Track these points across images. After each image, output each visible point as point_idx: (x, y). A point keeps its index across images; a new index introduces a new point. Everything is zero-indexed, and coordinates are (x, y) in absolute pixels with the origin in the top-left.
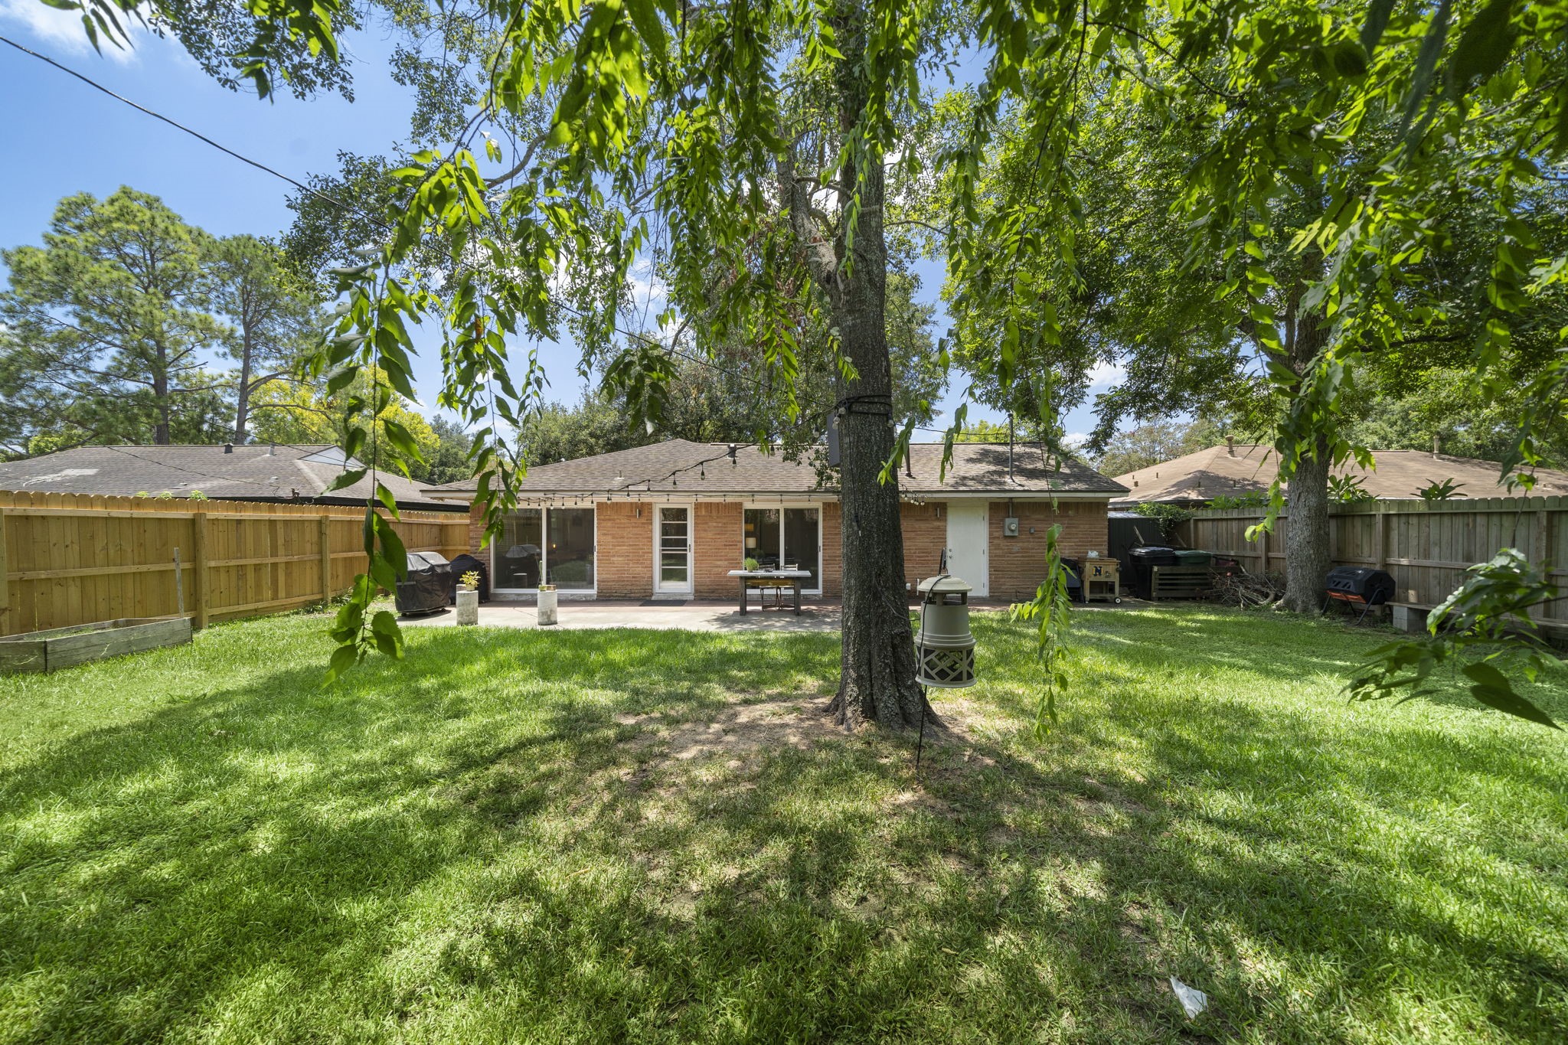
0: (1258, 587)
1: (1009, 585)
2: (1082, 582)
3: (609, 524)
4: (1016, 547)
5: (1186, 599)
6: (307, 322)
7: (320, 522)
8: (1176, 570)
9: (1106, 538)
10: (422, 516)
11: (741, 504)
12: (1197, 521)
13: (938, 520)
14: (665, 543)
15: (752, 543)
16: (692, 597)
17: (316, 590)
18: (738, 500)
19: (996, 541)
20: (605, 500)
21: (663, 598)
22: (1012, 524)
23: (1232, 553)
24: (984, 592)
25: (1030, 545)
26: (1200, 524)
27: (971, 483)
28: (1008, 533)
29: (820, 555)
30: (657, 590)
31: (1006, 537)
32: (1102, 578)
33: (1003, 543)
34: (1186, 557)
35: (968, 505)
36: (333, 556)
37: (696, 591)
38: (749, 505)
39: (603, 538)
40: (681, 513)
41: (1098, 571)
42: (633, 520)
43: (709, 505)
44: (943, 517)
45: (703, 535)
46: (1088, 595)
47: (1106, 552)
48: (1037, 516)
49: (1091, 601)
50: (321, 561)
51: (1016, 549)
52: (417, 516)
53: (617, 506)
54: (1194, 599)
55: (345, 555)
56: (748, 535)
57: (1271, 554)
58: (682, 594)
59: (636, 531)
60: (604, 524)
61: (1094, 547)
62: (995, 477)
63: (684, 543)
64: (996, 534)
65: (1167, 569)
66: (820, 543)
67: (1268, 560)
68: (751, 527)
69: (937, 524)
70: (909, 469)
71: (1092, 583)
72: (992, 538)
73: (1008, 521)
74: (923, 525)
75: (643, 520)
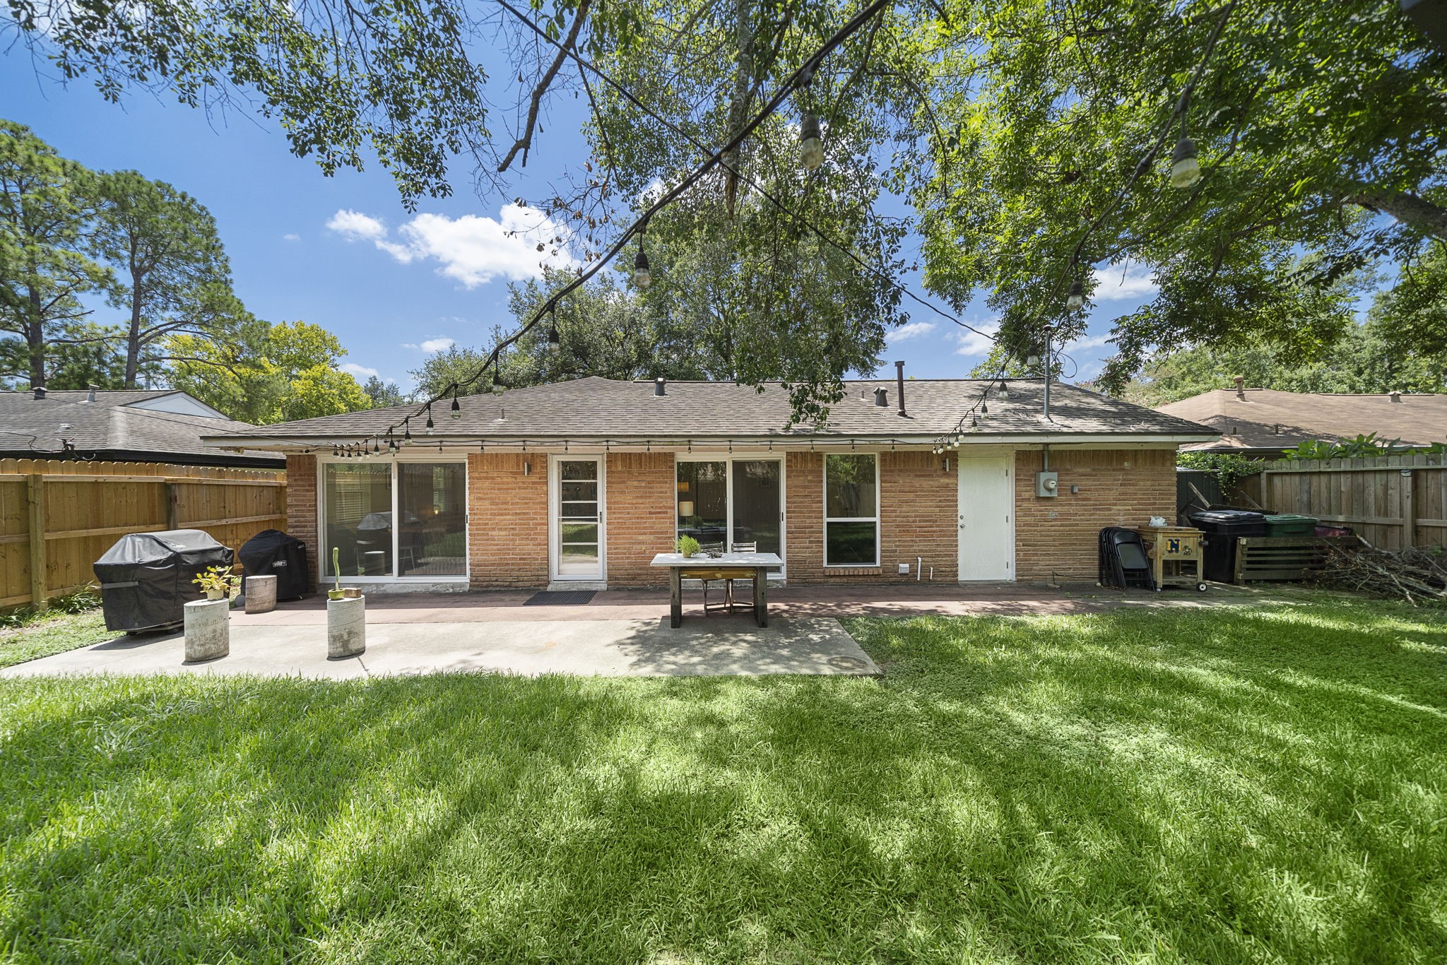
0: (1410, 568)
1: (1043, 565)
2: (1150, 562)
3: (487, 484)
4: (1053, 512)
5: (1284, 582)
6: (209, 270)
7: (24, 485)
8: (1271, 542)
9: (1174, 499)
10: (244, 475)
11: (672, 455)
12: (1271, 475)
13: (946, 475)
14: (567, 511)
15: (688, 508)
16: (604, 587)
17: (15, 588)
18: (667, 449)
19: (1025, 505)
20: (478, 450)
21: (563, 588)
22: (1050, 479)
23: (1341, 518)
24: (1009, 575)
25: (1072, 510)
26: (1277, 480)
27: (995, 423)
28: (1044, 493)
29: (783, 525)
30: (555, 575)
31: (1039, 498)
32: (1179, 556)
33: (1034, 506)
34: (1282, 525)
35: (985, 454)
36: (48, 536)
37: (610, 577)
38: (683, 457)
39: (477, 504)
40: (589, 469)
41: (1175, 546)
42: (520, 479)
43: (627, 457)
44: (954, 474)
45: (619, 498)
46: (1160, 579)
47: (1174, 519)
48: (1081, 470)
49: (1165, 587)
50: (27, 545)
51: (1052, 515)
52: (235, 475)
53: (497, 459)
54: (1297, 582)
55: (84, 533)
56: (682, 497)
57: (1421, 521)
58: (590, 582)
59: (523, 493)
60: (479, 484)
61: (1158, 511)
62: (1022, 416)
63: (592, 510)
64: (1025, 495)
65: (1259, 542)
66: (783, 509)
67: (1417, 530)
68: (685, 486)
69: (944, 481)
70: (902, 405)
71: (1166, 563)
72: (1019, 499)
73: (1043, 476)
74: (926, 483)
75: (534, 479)
